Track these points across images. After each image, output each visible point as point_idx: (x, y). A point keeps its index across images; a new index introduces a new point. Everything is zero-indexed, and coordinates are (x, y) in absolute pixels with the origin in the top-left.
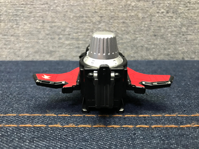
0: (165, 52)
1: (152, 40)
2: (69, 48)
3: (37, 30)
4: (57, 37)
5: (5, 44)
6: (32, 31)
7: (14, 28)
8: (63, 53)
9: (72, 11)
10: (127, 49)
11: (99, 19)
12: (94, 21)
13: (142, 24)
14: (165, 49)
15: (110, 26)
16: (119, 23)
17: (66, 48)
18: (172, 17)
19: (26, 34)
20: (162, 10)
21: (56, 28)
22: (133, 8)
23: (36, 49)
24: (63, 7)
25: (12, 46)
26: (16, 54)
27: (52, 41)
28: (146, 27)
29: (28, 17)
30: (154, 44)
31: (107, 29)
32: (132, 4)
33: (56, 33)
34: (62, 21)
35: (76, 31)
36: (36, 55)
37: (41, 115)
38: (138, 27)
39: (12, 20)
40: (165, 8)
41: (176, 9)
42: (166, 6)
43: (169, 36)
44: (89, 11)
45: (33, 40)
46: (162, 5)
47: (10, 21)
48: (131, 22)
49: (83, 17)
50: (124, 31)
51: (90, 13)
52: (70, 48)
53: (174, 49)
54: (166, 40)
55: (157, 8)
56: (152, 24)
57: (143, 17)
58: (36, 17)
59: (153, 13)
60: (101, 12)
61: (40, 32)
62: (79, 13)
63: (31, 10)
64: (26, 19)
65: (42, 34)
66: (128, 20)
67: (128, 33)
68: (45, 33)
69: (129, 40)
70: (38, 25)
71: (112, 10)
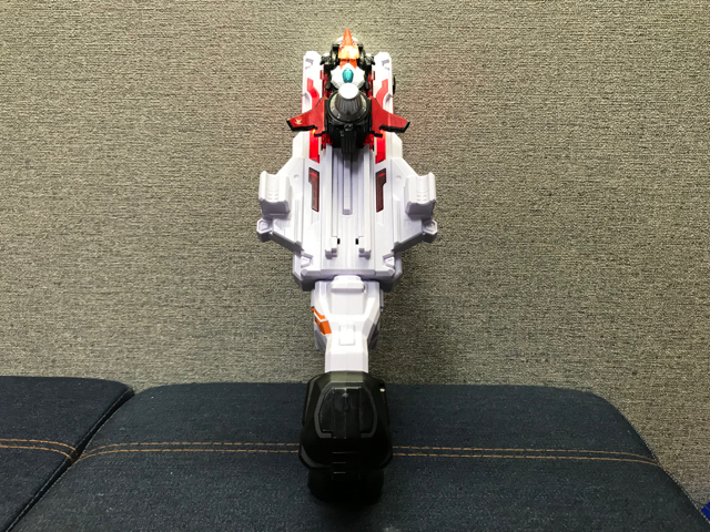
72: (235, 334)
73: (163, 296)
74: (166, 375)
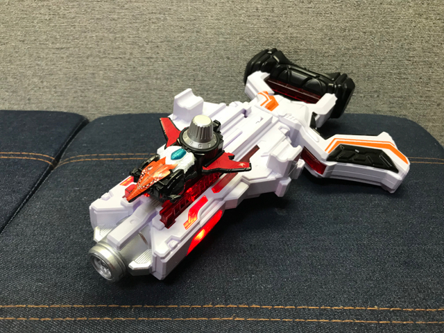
72: (157, 79)
73: (102, 50)
74: (109, 109)
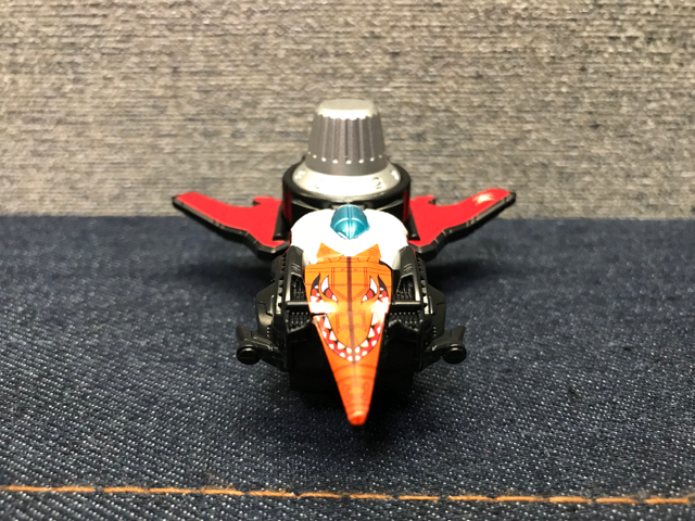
0: (630, 187)
1: (582, 144)
2: (271, 167)
3: (151, 102)
4: (227, 129)
5: (35, 153)
6: (133, 107)
7: (65, 93)
8: (250, 186)
9: (283, 31)
10: (487, 172)
11: (384, 61)
12: (368, 71)
13: (550, 82)
14: (628, 176)
15: (426, 90)
16: (462, 77)
17: (259, 170)
18: (666, 58)
19: (110, 116)
20: (631, 32)
21: (222, 95)
22: (519, 22)
23: (149, 172)
24: (248, 18)
25: (60, 158)
26: (77, 189)
27: (206, 143)
28: (562, 93)
29: (116, 55)
30: (590, 159)
31: (417, 101)
32: (515, 6)
33: (223, 114)
34: (245, 68)
35: (297, 106)
36: (149, 191)
37: (188, 491)
38: (533, 95)
39: (59, 63)
40: (643, 21)
41: (684, 28)
42: (649, 14)
43: (648, 128)
44: (348, 33)
45: (135, 137)
46: (630, 10)
47: (49, 68)
48: (509, 74)
49: (325, 54)
50: (479, 106)
51: (352, 40)
52: (273, 170)
53: (665, 177)
54: (636, 143)
55: (610, 23)
56: (588, 85)
57: (553, 57)
58: (149, 52)
59: (593, 43)
60: (395, 34)
61: (163, 111)
62: (311, 37)
63: (128, 27)
64: (109, 62)
65: (172, 116)
66: (497, 68)
67: (494, 117)
68: (183, 115)
69: (496, 143)
70: (155, 82)
71: (438, 30)
